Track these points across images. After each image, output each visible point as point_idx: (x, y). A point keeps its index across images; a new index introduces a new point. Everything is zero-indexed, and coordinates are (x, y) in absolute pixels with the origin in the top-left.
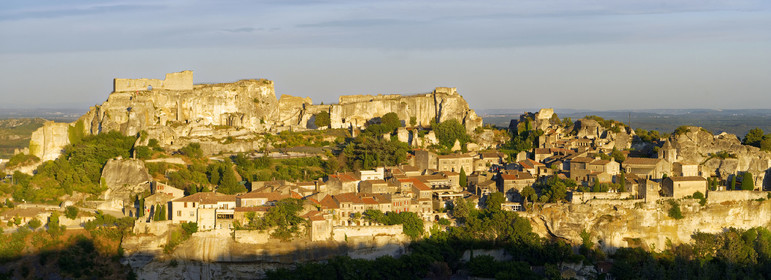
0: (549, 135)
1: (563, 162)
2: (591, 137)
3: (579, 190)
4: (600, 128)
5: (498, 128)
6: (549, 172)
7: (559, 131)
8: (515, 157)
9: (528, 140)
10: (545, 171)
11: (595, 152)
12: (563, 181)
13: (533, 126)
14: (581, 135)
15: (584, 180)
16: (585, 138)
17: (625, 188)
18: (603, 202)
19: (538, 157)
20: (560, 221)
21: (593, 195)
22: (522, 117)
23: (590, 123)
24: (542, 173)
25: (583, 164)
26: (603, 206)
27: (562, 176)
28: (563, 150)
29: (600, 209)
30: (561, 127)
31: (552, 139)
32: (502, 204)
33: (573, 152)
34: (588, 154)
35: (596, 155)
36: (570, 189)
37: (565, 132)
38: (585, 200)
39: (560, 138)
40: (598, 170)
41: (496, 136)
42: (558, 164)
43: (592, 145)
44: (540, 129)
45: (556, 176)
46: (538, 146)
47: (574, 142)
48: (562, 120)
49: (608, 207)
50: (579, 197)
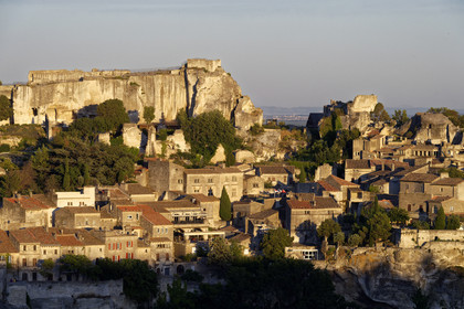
0: (369, 138)
1: (388, 180)
2: (435, 142)
3: (412, 226)
4: (451, 128)
5: (288, 127)
6: (366, 197)
7: (385, 132)
8: (313, 174)
9: (335, 147)
10: (360, 196)
11: (441, 165)
12: (386, 210)
13: (344, 123)
14: (421, 138)
15: (421, 210)
16: (428, 143)
18: (450, 246)
19: (349, 174)
20: (380, 276)
21: (434, 234)
22: (327, 109)
23: (436, 119)
24: (354, 198)
25: (420, 182)
26: (449, 253)
27: (385, 203)
28: (389, 163)
29: (445, 257)
30: (389, 124)
31: (374, 145)
32: (287, 249)
33: (406, 165)
34: (430, 168)
35: (442, 170)
36: (397, 224)
37: (394, 133)
38: (421, 242)
39: (387, 143)
40: (444, 194)
41: (283, 139)
42: (382, 184)
43: (438, 154)
44: (355, 129)
45: (376, 203)
46: (351, 156)
47: (410, 150)
48: (391, 113)
49: (458, 254)
50: (411, 237)
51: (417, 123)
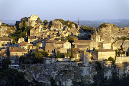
0: (35, 29)
1: (42, 42)
2: (57, 30)
3: (49, 57)
4: (62, 25)
5: (9, 26)
6: (35, 48)
7: (41, 27)
8: (18, 41)
9: (24, 32)
10: (33, 47)
11: (59, 37)
12: (41, 52)
13: (27, 24)
14: (52, 29)
15: (52, 52)
16: (55, 30)
17: (74, 55)
18: (62, 63)
19: (29, 41)
20: (40, 73)
21: (57, 59)
22: (22, 20)
23: (57, 23)
24: (31, 48)
26: (62, 65)
27: (41, 50)
28: (42, 37)
29: (60, 67)
30: (42, 24)
31: (37, 31)
32: (9, 65)
33: (48, 37)
34: (55, 38)
35: (59, 39)
36: (45, 56)
37: (44, 27)
38: (52, 62)
39: (41, 30)
40: (60, 47)
41: (8, 30)
42: (40, 44)
43: (58, 34)
44: (31, 26)
45: (38, 49)
46: (30, 35)
47: (49, 33)
48: (43, 21)
49: (65, 66)
50: (49, 61)
51: (51, 24)
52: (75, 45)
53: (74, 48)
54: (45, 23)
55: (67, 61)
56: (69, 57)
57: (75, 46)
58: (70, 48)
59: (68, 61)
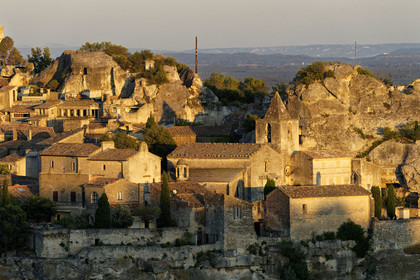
1: (23, 155)
2: (94, 94)
3: (59, 225)
4: (117, 74)
7: (17, 81)
11: (103, 130)
12: (19, 201)
14: (72, 89)
15: (73, 198)
16: (83, 97)
17: (174, 215)
18: (118, 254)
21: (93, 237)
23: (94, 60)
26: (117, 264)
27: (19, 190)
28: (24, 128)
29: (111, 271)
30: (23, 69)
33: (51, 130)
34: (85, 135)
35: (104, 138)
36: (38, 222)
37: (31, 83)
38: (73, 248)
39: (19, 99)
40: (108, 174)
42: (14, 160)
43: (97, 113)
45: (5, 188)
47: (55, 108)
48: (26, 55)
49: (131, 265)
50: (59, 241)
51: (66, 65)
52: (181, 168)
53: (175, 179)
54: (40, 62)
55: (142, 243)
56: (151, 226)
57: (182, 172)
58: (158, 180)
59: (149, 245)
